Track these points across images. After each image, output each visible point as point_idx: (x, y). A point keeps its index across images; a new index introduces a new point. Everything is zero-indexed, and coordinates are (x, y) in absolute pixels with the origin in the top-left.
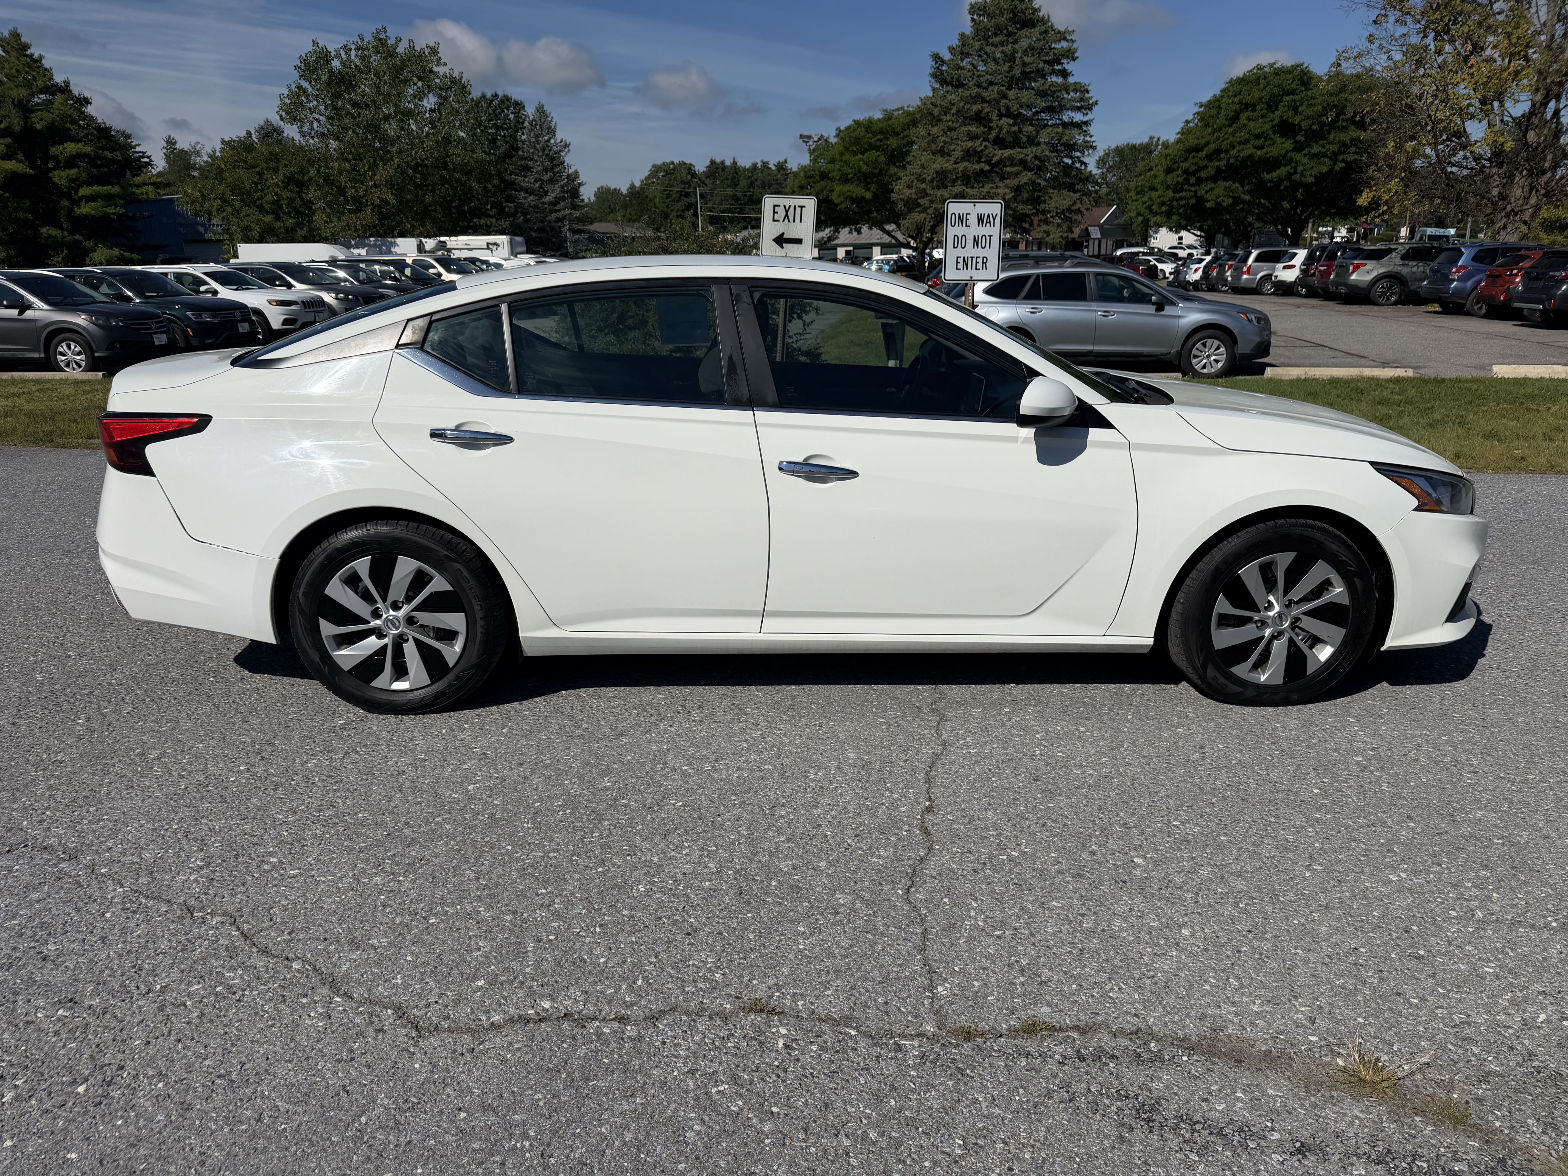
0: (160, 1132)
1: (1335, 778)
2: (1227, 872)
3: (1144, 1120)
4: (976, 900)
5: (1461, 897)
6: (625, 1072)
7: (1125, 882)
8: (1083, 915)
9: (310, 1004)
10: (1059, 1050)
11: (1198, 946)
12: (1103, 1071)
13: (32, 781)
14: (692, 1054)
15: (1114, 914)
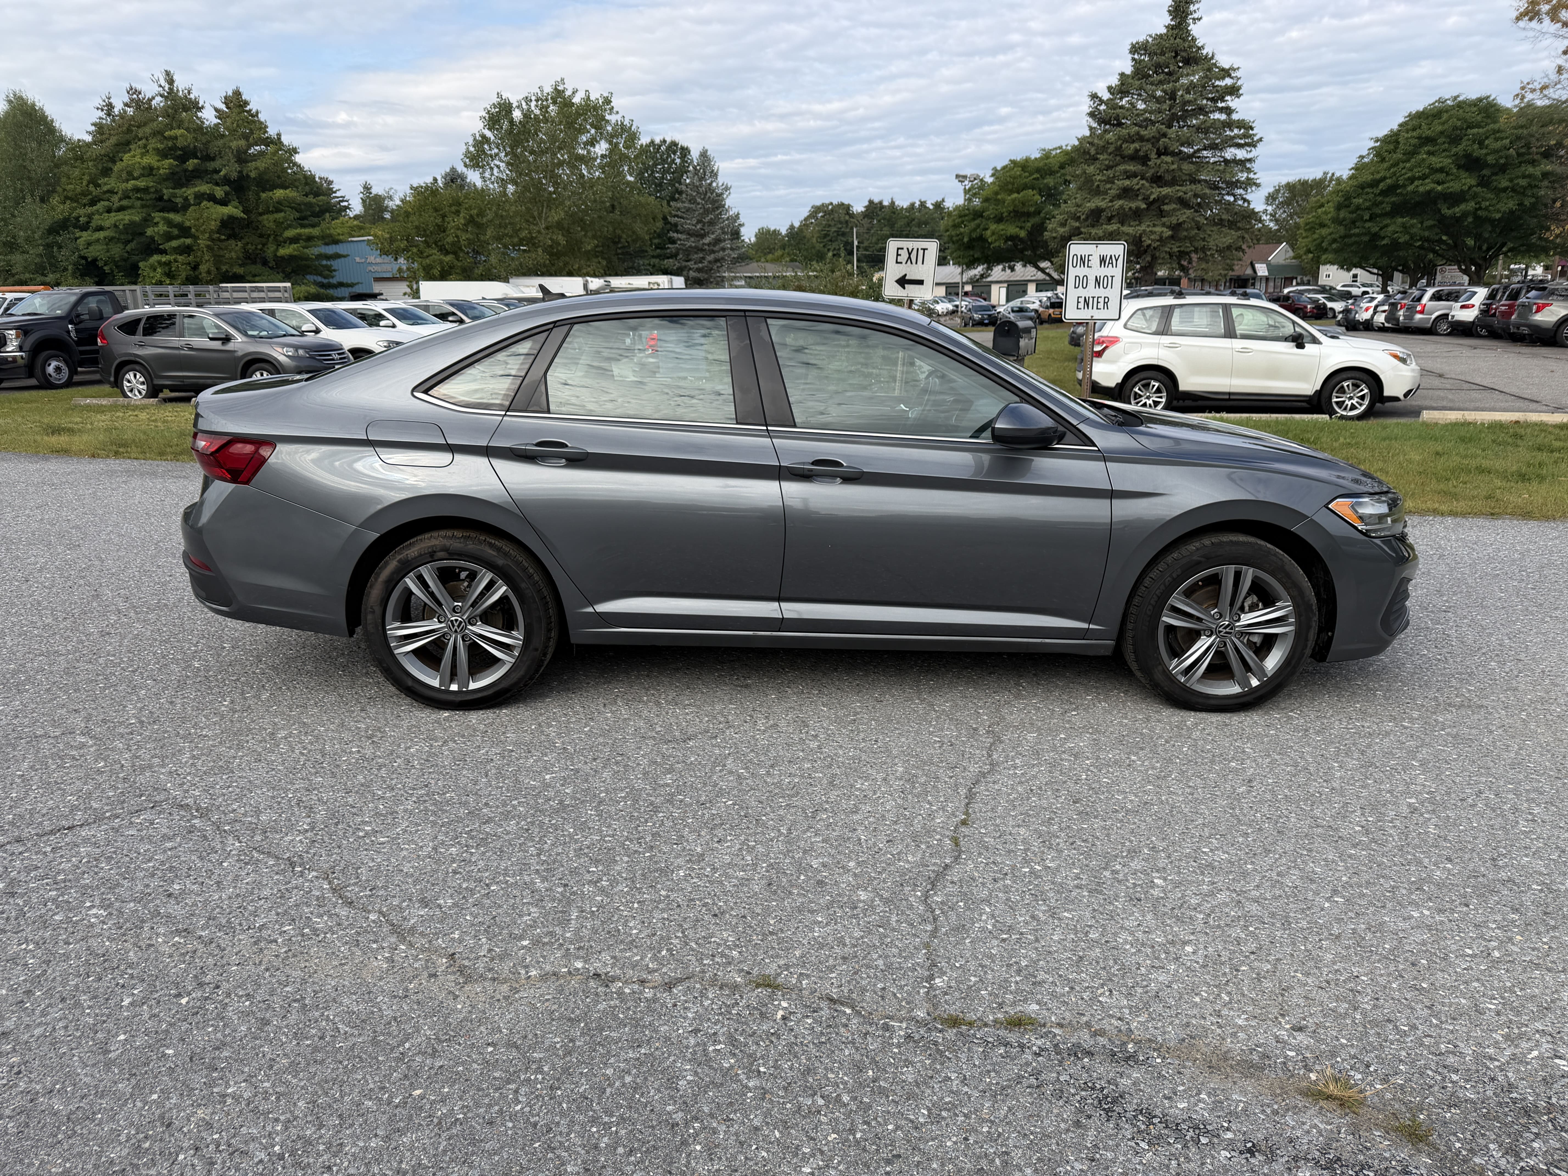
1: (1381, 817)
2: (1245, 897)
3: (1104, 1109)
4: (990, 905)
5: (1482, 937)
6: (636, 1027)
7: (1139, 900)
8: (1090, 926)
9: (378, 949)
10: (1039, 1042)
11: (1197, 963)
12: (1076, 1065)
13: (179, 751)
14: (698, 1017)
15: (1122, 928)
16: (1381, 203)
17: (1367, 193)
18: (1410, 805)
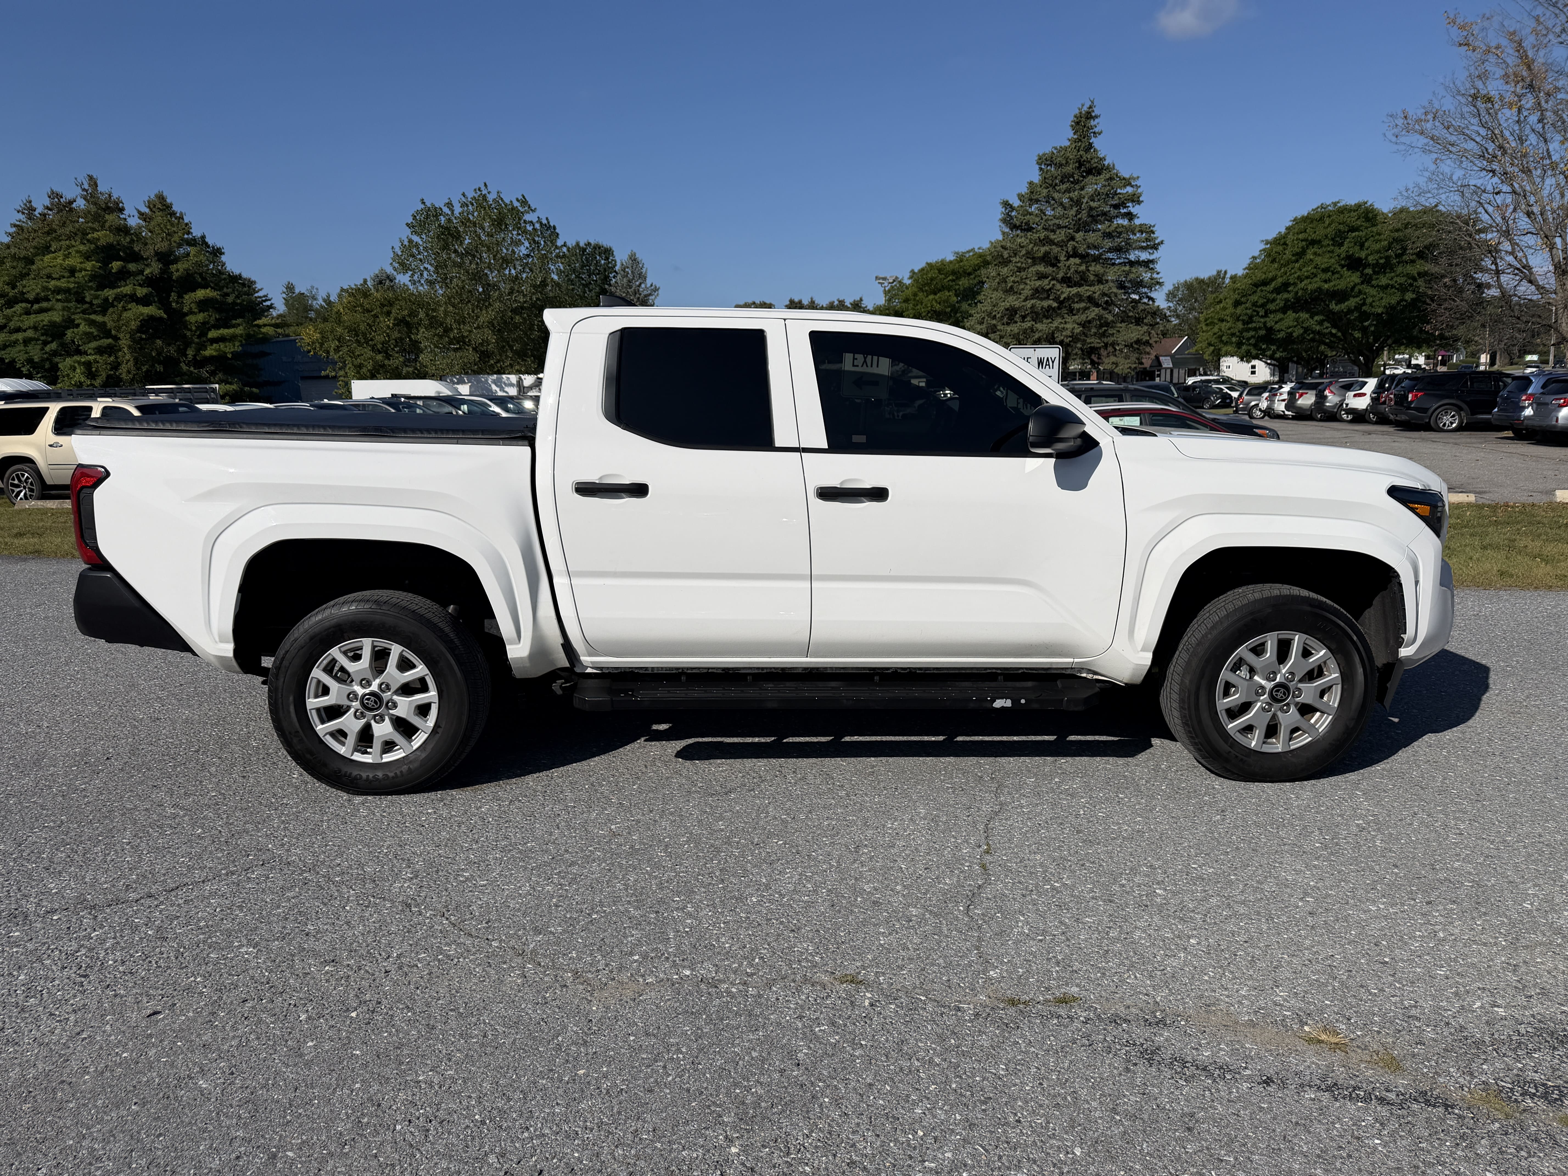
0: (415, 1041)
2: (1233, 901)
3: (1146, 1059)
4: (1023, 915)
6: (750, 1016)
9: (509, 968)
11: (1202, 951)
12: (1117, 1028)
13: (268, 817)
14: (800, 1007)
15: (1135, 927)
16: (1274, 300)
17: (1262, 291)
18: (1358, 825)
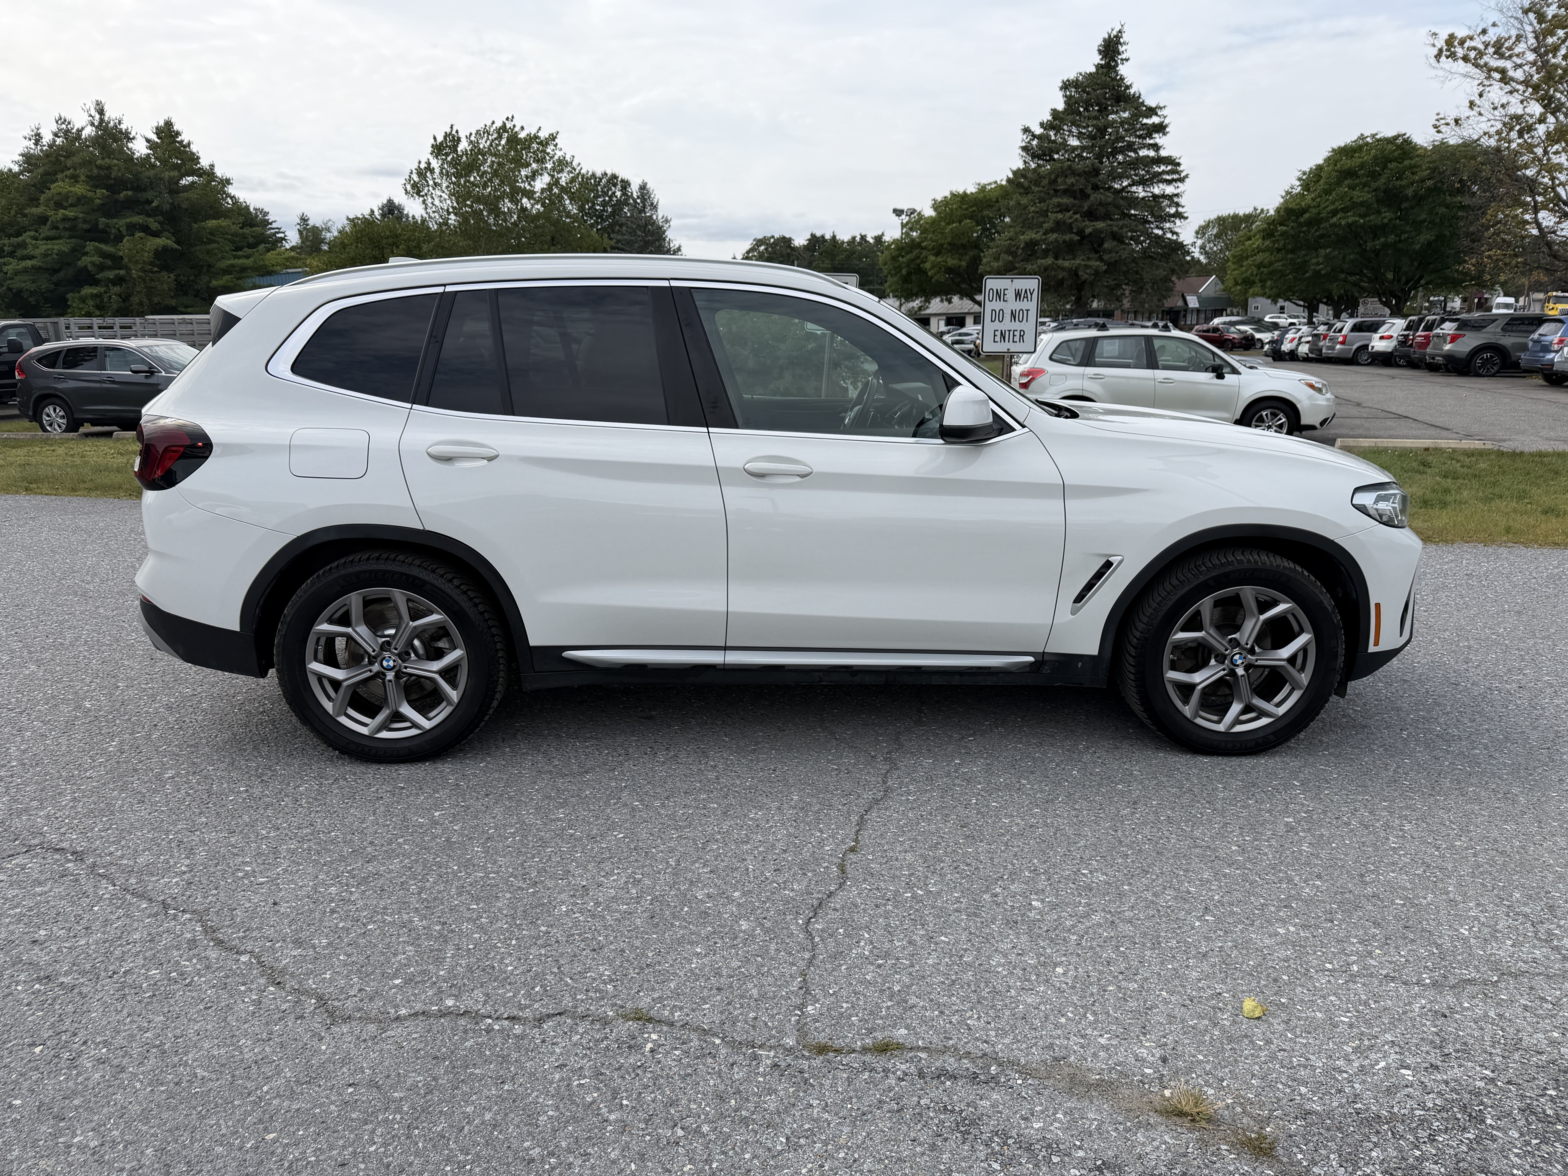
0: (93, 1089)
2: (1119, 918)
3: (961, 1132)
4: (869, 931)
5: (1342, 951)
9: (246, 992)
10: (903, 1067)
11: (1067, 984)
12: (937, 1088)
13: (59, 794)
14: (566, 1053)
15: (996, 951)
